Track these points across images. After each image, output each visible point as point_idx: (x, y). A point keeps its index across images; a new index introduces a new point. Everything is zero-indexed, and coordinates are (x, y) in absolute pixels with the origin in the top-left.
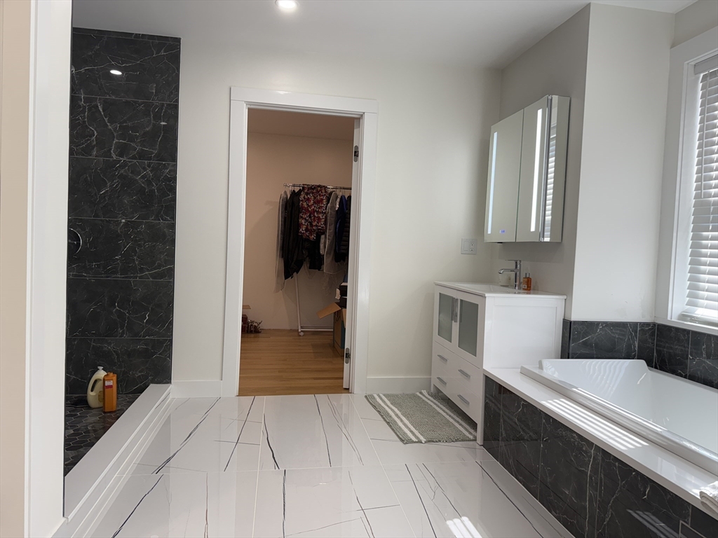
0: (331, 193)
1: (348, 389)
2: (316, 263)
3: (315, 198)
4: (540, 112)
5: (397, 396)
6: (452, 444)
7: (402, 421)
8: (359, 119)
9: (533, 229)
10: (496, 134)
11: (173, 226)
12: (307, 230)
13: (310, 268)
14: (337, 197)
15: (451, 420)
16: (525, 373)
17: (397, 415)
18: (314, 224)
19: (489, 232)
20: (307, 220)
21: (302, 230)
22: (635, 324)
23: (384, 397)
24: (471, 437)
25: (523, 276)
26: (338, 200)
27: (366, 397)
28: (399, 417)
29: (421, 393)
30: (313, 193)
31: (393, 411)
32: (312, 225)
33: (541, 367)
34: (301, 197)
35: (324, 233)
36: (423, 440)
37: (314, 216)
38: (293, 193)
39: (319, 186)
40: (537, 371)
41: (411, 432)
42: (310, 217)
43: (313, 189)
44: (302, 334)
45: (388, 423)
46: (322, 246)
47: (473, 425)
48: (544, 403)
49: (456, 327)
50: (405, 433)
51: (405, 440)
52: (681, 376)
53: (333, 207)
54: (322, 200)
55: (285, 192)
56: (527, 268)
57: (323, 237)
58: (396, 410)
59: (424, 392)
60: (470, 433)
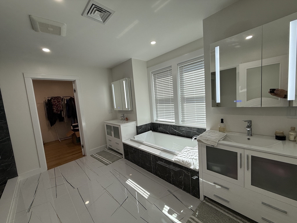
0: (63, 99)
1: (84, 155)
2: (62, 119)
3: (57, 101)
4: (124, 81)
5: (99, 152)
6: (118, 161)
7: (104, 159)
8: (74, 81)
9: (127, 107)
10: (113, 85)
11: (6, 123)
12: (56, 111)
13: (60, 121)
14: (65, 100)
15: (115, 154)
16: (131, 140)
17: (102, 158)
18: (59, 108)
19: (115, 108)
20: (56, 108)
21: (55, 111)
22: (148, 124)
23: (96, 154)
24: (122, 157)
25: (125, 118)
26: (66, 100)
27: (91, 156)
28: (102, 159)
29: (105, 150)
30: (56, 99)
31: (100, 157)
32: (58, 109)
33: (134, 138)
34: (52, 101)
35: (63, 110)
36: (111, 162)
37: (58, 106)
38: (48, 100)
39: (58, 97)
40: (133, 139)
41: (107, 161)
42: (57, 107)
43: (56, 98)
44: (61, 141)
45: (100, 161)
46: (62, 114)
47: (122, 154)
48: (139, 147)
49: (113, 133)
50: (106, 163)
51: (107, 164)
52: (157, 132)
53: (64, 103)
54: (60, 101)
55: (45, 100)
56: (126, 115)
57: (62, 112)
58: (101, 157)
59: (106, 149)
60: (121, 156)
